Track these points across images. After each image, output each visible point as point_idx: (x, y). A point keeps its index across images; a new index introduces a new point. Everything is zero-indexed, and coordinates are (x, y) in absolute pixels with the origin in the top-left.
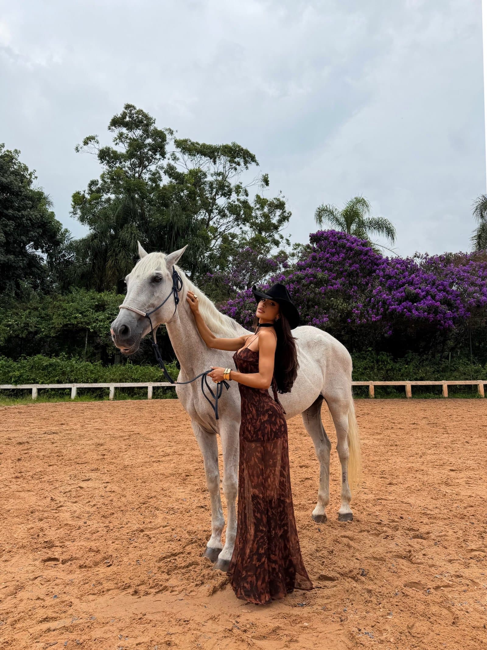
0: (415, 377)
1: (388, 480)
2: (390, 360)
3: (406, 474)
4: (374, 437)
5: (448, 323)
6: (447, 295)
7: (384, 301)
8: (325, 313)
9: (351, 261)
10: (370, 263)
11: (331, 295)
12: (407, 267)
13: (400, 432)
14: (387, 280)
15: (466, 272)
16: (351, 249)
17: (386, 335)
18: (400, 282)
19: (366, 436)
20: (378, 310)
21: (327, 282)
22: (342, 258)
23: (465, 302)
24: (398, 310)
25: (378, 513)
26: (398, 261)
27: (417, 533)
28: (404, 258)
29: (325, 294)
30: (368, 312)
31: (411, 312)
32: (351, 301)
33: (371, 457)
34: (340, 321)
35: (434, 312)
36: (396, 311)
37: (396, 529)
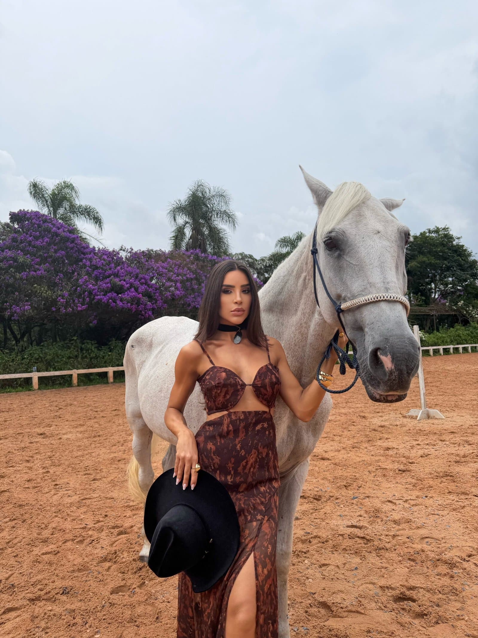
0: (117, 363)
1: (92, 476)
2: (95, 348)
3: (109, 466)
4: (77, 430)
5: (148, 314)
6: (148, 288)
7: (90, 291)
8: (27, 301)
9: (56, 247)
10: (76, 251)
11: (34, 281)
12: (113, 259)
13: (102, 422)
14: (94, 270)
15: (164, 268)
16: (57, 235)
17: (91, 325)
18: (107, 274)
19: (69, 430)
20: (84, 299)
21: (30, 267)
22: (47, 242)
23: (163, 295)
24: (103, 301)
25: (82, 516)
26: (105, 253)
27: (121, 529)
28: (111, 250)
29: (27, 280)
30: (74, 301)
31: (116, 303)
32: (56, 289)
33: (75, 453)
34: (44, 309)
35: (136, 303)
36: (101, 301)
37: (101, 530)
